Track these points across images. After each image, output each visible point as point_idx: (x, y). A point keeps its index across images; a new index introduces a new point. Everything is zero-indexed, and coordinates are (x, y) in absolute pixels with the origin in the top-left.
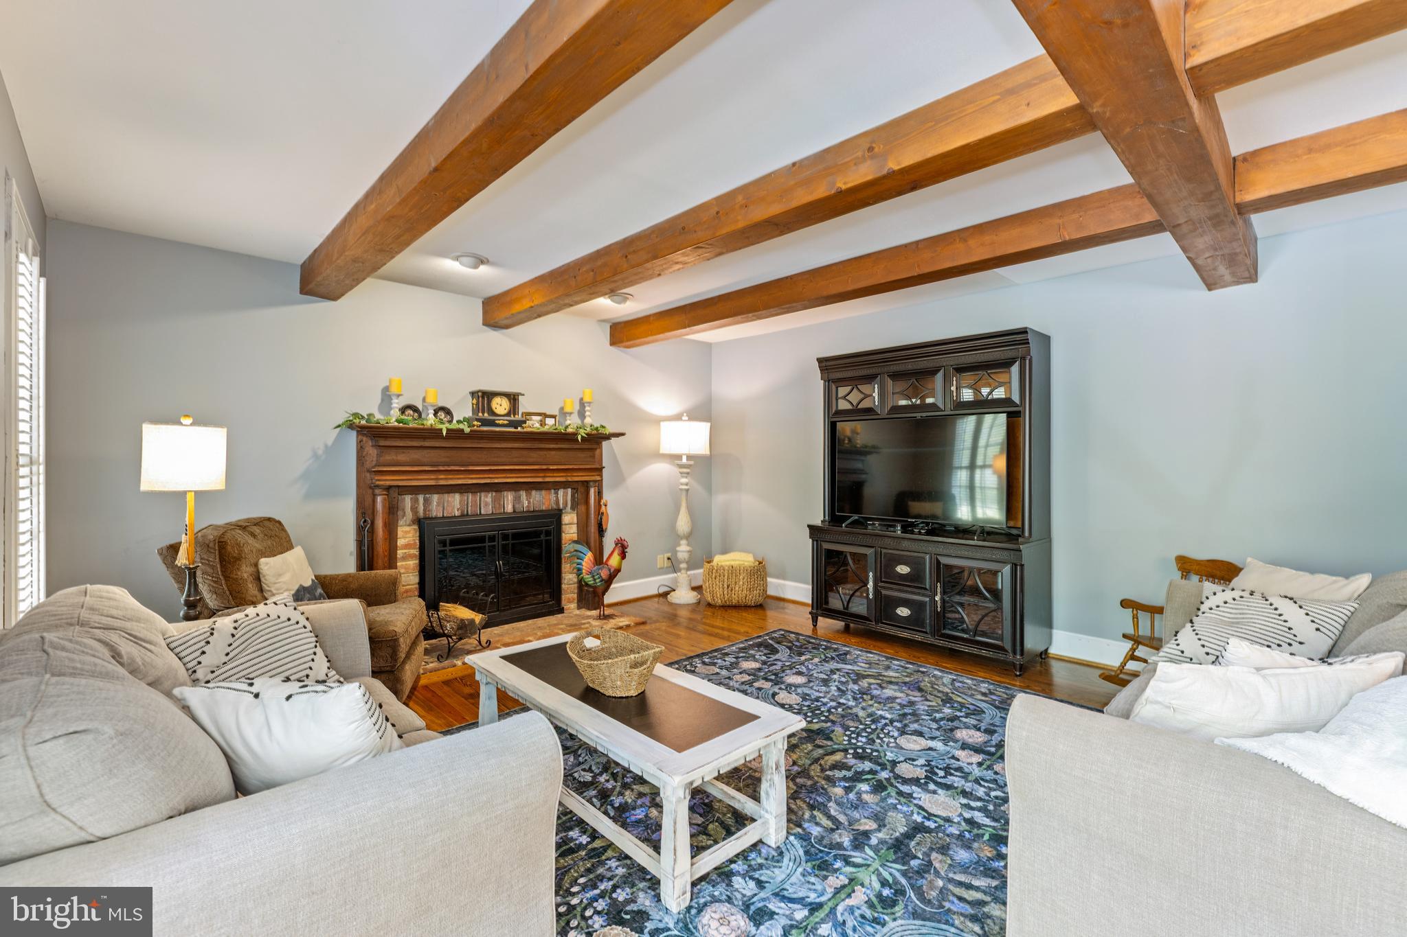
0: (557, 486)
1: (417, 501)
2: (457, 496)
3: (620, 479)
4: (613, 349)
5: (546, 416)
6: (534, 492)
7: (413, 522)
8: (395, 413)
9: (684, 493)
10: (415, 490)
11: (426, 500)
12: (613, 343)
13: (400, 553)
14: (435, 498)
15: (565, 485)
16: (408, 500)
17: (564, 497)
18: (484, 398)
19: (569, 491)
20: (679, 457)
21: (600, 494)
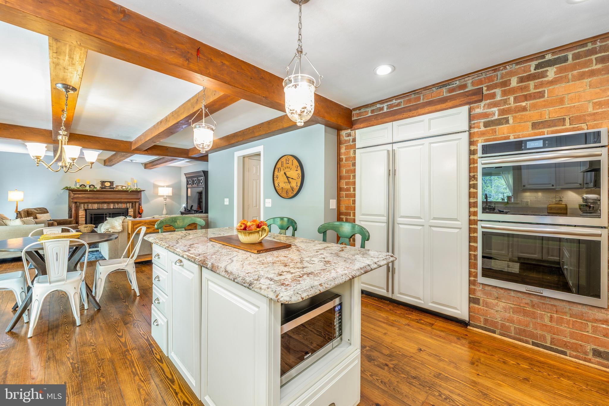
0: (126, 203)
1: (85, 205)
2: (96, 205)
3: (148, 201)
4: (145, 169)
5: (123, 186)
6: (119, 204)
7: (84, 210)
8: (78, 186)
9: (165, 205)
10: (84, 203)
11: (87, 205)
12: (145, 168)
13: (80, 217)
14: (90, 205)
15: (129, 202)
16: (82, 205)
17: (129, 205)
18: (103, 183)
19: (131, 204)
20: (164, 196)
21: (140, 204)
